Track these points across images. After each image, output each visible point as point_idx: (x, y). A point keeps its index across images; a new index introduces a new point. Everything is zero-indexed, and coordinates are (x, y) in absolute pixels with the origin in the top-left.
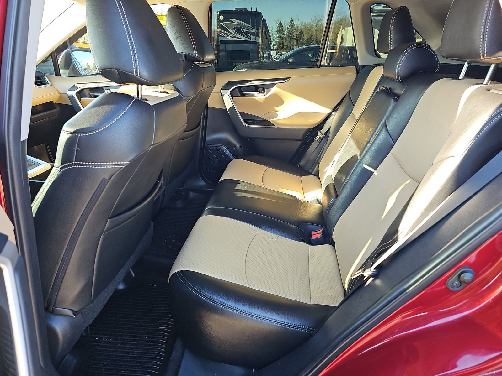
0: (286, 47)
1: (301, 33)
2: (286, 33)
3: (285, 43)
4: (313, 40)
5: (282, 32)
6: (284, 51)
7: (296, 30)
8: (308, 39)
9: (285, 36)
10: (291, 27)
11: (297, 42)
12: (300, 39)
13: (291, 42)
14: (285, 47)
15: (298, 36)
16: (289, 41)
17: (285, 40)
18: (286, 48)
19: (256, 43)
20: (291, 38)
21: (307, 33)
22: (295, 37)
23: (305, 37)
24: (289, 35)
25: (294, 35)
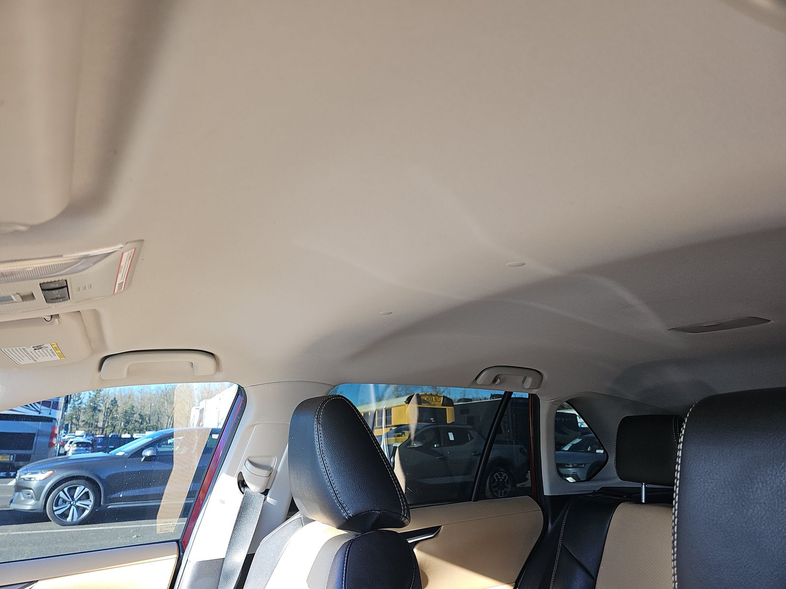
0: (84, 423)
1: (114, 402)
2: (85, 401)
3: (82, 418)
4: (134, 414)
5: (78, 400)
6: (80, 429)
7: (105, 398)
8: (126, 412)
9: (84, 406)
10: (97, 393)
11: (106, 417)
12: (111, 411)
13: (93, 416)
14: (81, 424)
15: (107, 407)
16: (91, 414)
17: (84, 412)
18: (84, 425)
19: (51, 420)
20: (95, 409)
21: (124, 402)
22: (103, 408)
23: (121, 408)
24: (92, 404)
25: (101, 404)
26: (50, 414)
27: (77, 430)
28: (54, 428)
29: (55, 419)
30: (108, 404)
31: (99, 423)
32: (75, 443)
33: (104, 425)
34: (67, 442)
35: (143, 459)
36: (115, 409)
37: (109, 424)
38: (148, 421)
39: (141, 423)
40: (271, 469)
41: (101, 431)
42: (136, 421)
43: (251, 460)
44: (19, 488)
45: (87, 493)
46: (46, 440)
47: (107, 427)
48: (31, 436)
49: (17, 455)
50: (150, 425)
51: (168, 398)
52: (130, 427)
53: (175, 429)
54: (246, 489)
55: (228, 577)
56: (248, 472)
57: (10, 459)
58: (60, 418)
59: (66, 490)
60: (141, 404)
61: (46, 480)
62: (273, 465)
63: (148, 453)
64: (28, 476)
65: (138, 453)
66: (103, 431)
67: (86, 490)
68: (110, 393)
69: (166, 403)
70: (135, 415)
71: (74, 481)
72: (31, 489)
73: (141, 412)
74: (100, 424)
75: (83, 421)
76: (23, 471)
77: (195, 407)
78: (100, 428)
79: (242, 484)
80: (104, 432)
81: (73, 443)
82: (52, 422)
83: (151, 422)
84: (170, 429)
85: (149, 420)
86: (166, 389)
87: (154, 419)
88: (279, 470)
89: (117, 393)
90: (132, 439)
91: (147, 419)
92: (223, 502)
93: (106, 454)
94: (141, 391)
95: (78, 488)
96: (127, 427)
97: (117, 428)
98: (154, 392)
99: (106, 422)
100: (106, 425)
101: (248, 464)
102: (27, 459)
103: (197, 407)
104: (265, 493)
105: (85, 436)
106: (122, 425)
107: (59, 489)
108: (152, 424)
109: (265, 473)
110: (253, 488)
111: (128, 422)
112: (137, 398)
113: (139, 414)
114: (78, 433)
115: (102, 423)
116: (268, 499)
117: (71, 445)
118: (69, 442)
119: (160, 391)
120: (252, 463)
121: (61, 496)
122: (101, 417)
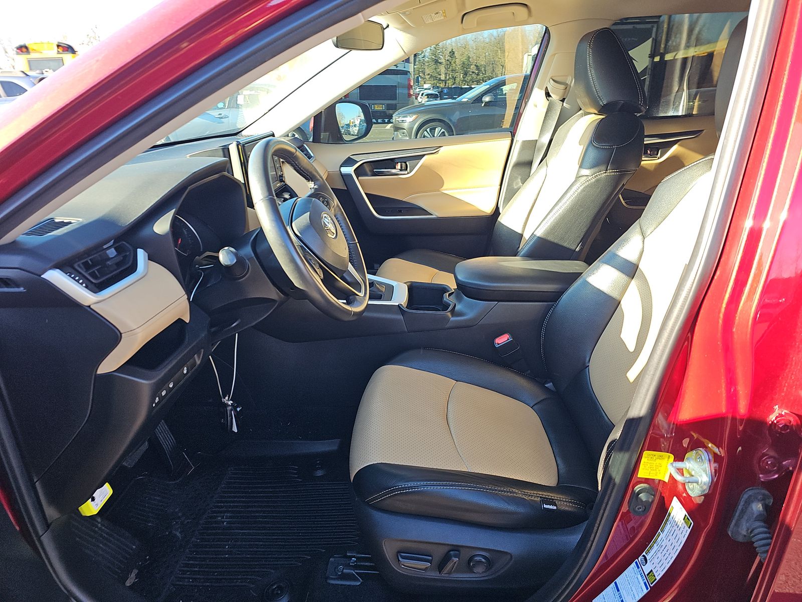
0: (429, 76)
1: (452, 53)
2: (427, 54)
3: (427, 71)
6: (427, 82)
7: (444, 50)
8: (463, 63)
9: (427, 59)
10: (437, 45)
11: (447, 69)
12: (450, 63)
13: (436, 69)
14: (427, 77)
15: (447, 59)
16: (434, 67)
17: (428, 65)
19: (406, 73)
20: (437, 62)
21: (460, 53)
22: (443, 61)
23: (459, 60)
24: (433, 57)
25: (441, 57)
26: (405, 67)
27: (425, 83)
28: (409, 80)
29: (409, 72)
30: (447, 56)
31: (441, 76)
32: (425, 95)
33: (446, 78)
34: (419, 94)
35: (483, 105)
36: (453, 61)
37: (450, 76)
38: (484, 72)
39: (478, 75)
40: (567, 84)
41: (444, 84)
42: (473, 72)
43: (553, 78)
44: (397, 129)
45: (443, 132)
46: (406, 91)
47: (448, 80)
48: (394, 88)
49: (388, 105)
50: (485, 76)
51: (499, 45)
52: (468, 78)
53: (507, 77)
54: (550, 98)
55: (539, 150)
56: (551, 86)
57: (383, 108)
58: (413, 71)
59: (428, 130)
60: (476, 53)
61: (414, 122)
62: (568, 82)
63: (487, 99)
64: (401, 119)
65: (478, 99)
66: (445, 83)
67: (443, 130)
68: (447, 44)
69: (499, 51)
70: (472, 66)
71: (433, 123)
72: (405, 129)
73: (476, 63)
74: (443, 77)
75: (429, 74)
76: (396, 115)
77: (527, 54)
78: (443, 80)
79: (548, 95)
80: (447, 84)
81: (424, 95)
82: (407, 75)
83: (487, 72)
84: (503, 76)
85: (485, 70)
86: (499, 36)
87: (489, 69)
88: (572, 85)
89: (453, 44)
90: (471, 88)
91: (483, 69)
92: (536, 106)
93: (454, 101)
94: (475, 41)
95: (437, 129)
96: (465, 79)
97: (458, 80)
98: (487, 40)
99: (448, 75)
100: (448, 78)
101: (552, 81)
102: (394, 108)
103: (529, 54)
104: (563, 100)
105: (432, 89)
106: (461, 77)
107: (423, 130)
108: (487, 75)
109: (563, 87)
110: (555, 97)
111: (466, 74)
112: (472, 48)
113: (475, 65)
114: (426, 86)
115: (444, 75)
116: (565, 104)
117: (422, 97)
118: (420, 94)
119: (493, 39)
120: (553, 80)
121: (425, 135)
122: (442, 69)
